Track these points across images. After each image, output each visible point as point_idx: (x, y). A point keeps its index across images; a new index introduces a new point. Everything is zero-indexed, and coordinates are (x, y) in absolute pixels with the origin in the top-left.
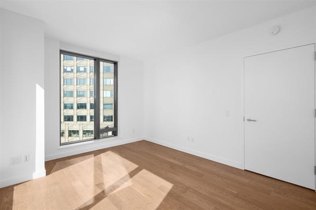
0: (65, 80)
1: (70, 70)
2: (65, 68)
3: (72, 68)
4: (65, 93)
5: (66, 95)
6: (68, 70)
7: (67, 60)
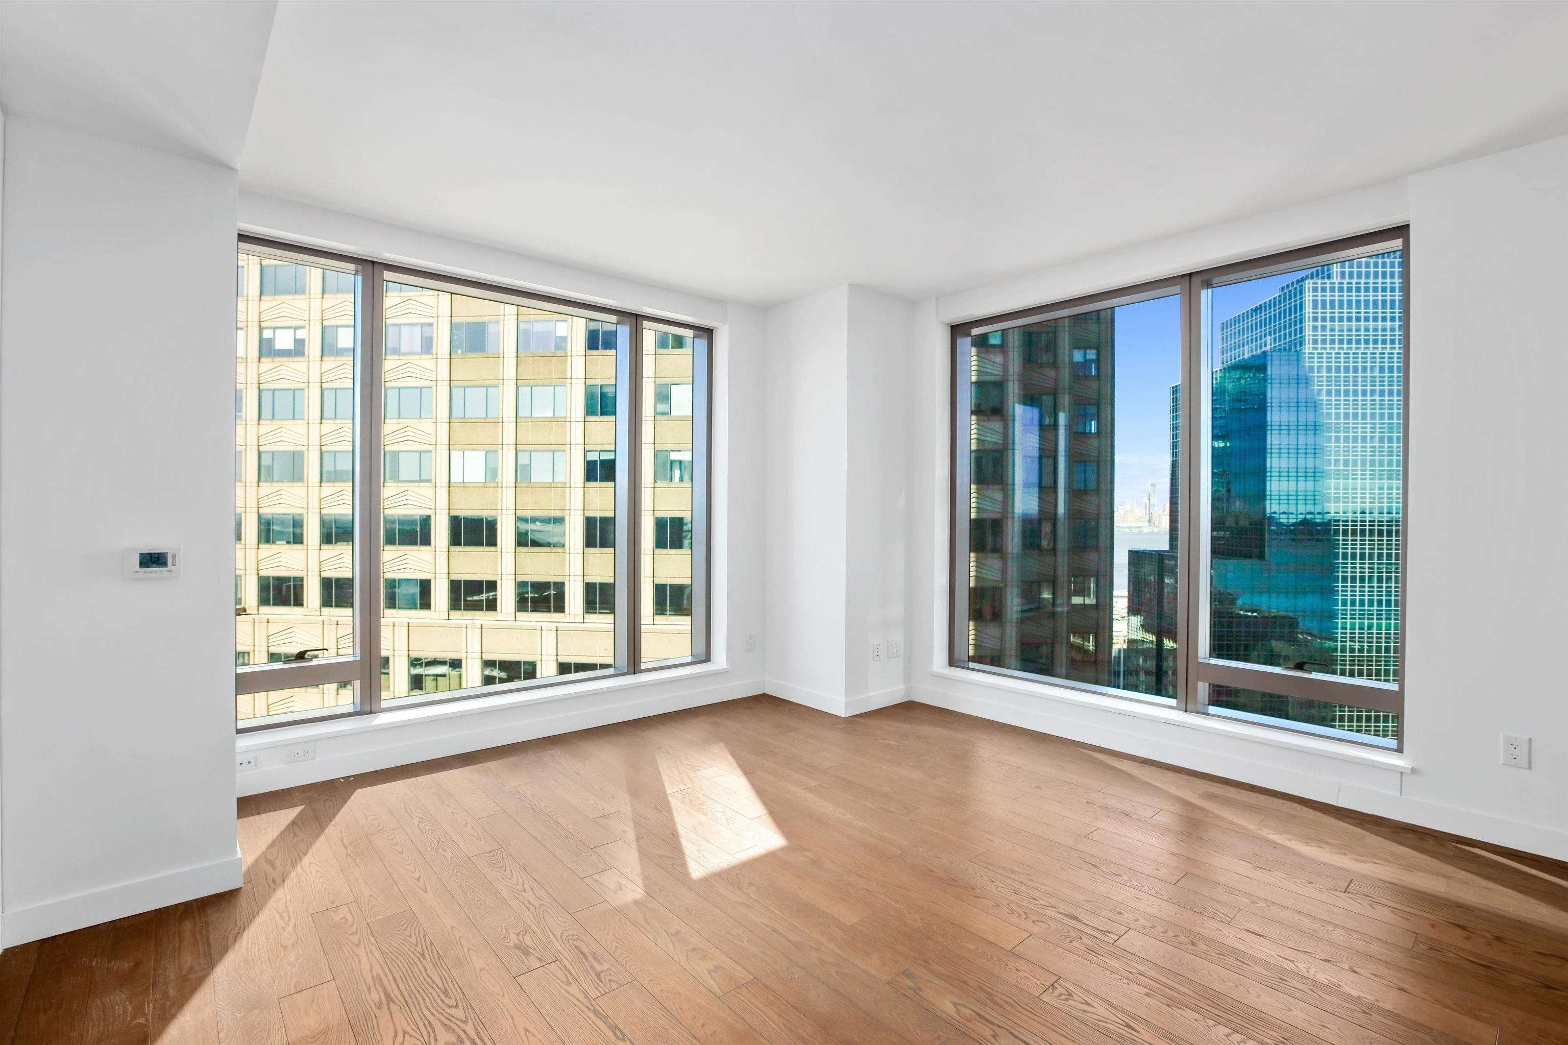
0: (267, 397)
1: (290, 345)
2: (267, 334)
3: (301, 334)
4: (266, 461)
5: (270, 469)
6: (279, 345)
7: (276, 292)
